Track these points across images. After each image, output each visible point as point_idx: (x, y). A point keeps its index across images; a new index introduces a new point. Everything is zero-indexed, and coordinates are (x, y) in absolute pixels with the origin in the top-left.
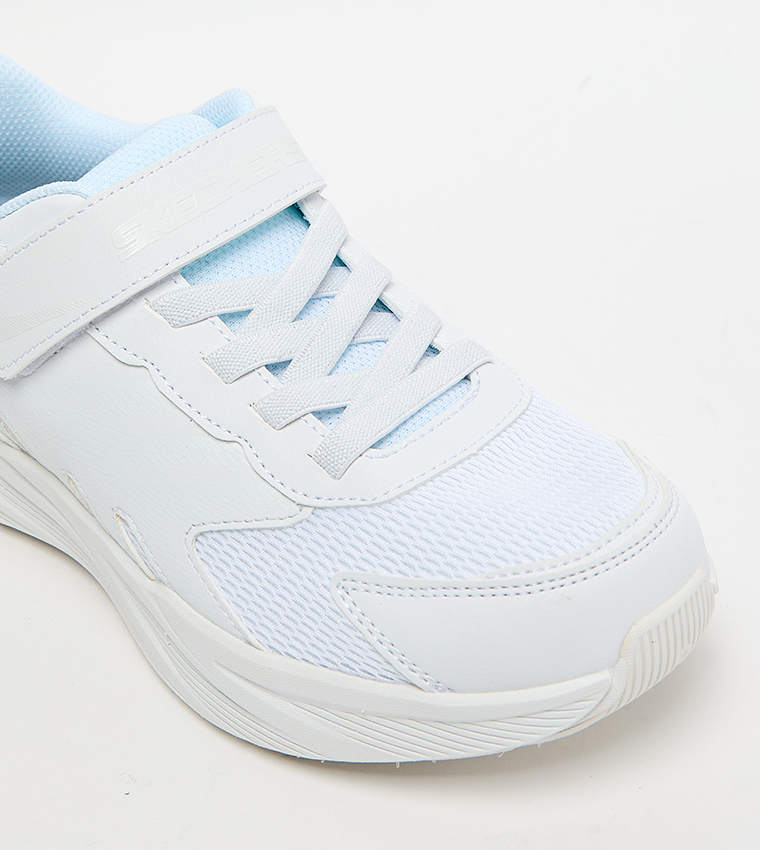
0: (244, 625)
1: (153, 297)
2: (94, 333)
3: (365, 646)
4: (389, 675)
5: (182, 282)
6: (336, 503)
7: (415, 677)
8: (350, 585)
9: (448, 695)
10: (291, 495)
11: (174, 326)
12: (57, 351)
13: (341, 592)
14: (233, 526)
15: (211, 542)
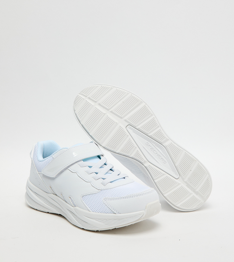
0: (89, 208)
1: (78, 163)
2: (68, 168)
3: (108, 208)
4: (111, 212)
5: (82, 161)
6: (104, 189)
7: (115, 212)
8: (106, 199)
9: (120, 214)
10: (98, 188)
11: (81, 167)
12: (62, 172)
13: (104, 201)
14: (88, 194)
15: (85, 197)
